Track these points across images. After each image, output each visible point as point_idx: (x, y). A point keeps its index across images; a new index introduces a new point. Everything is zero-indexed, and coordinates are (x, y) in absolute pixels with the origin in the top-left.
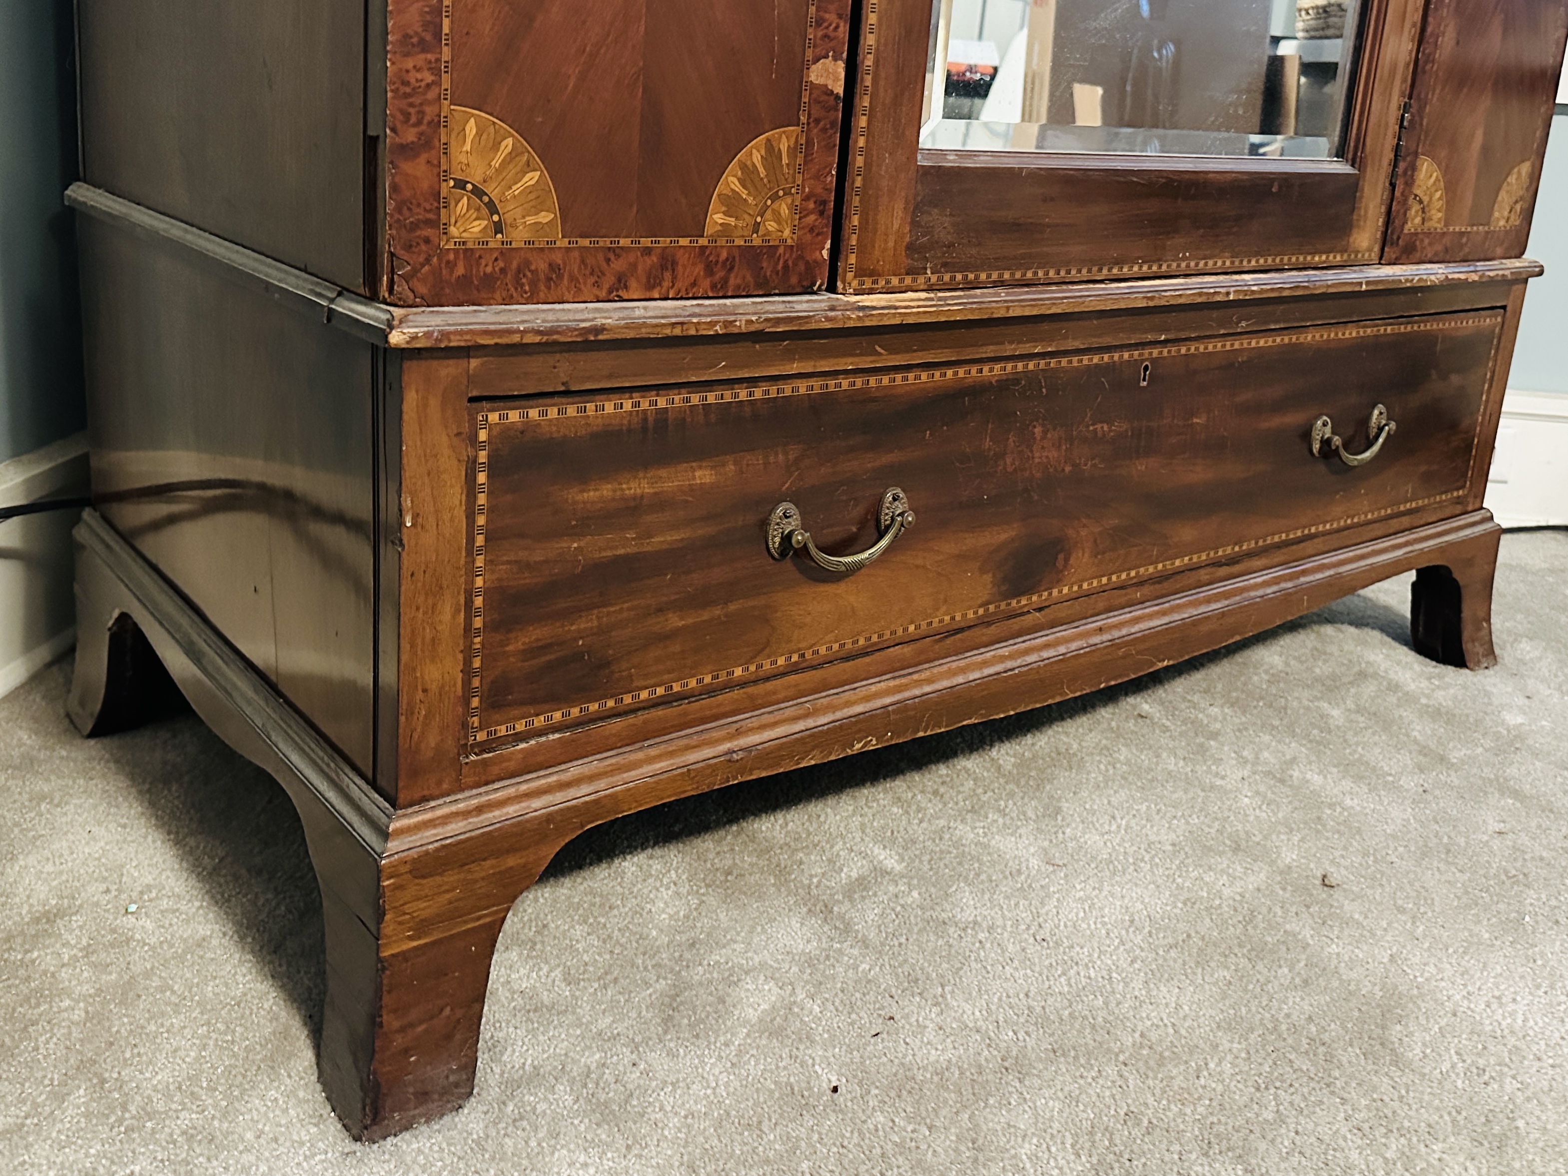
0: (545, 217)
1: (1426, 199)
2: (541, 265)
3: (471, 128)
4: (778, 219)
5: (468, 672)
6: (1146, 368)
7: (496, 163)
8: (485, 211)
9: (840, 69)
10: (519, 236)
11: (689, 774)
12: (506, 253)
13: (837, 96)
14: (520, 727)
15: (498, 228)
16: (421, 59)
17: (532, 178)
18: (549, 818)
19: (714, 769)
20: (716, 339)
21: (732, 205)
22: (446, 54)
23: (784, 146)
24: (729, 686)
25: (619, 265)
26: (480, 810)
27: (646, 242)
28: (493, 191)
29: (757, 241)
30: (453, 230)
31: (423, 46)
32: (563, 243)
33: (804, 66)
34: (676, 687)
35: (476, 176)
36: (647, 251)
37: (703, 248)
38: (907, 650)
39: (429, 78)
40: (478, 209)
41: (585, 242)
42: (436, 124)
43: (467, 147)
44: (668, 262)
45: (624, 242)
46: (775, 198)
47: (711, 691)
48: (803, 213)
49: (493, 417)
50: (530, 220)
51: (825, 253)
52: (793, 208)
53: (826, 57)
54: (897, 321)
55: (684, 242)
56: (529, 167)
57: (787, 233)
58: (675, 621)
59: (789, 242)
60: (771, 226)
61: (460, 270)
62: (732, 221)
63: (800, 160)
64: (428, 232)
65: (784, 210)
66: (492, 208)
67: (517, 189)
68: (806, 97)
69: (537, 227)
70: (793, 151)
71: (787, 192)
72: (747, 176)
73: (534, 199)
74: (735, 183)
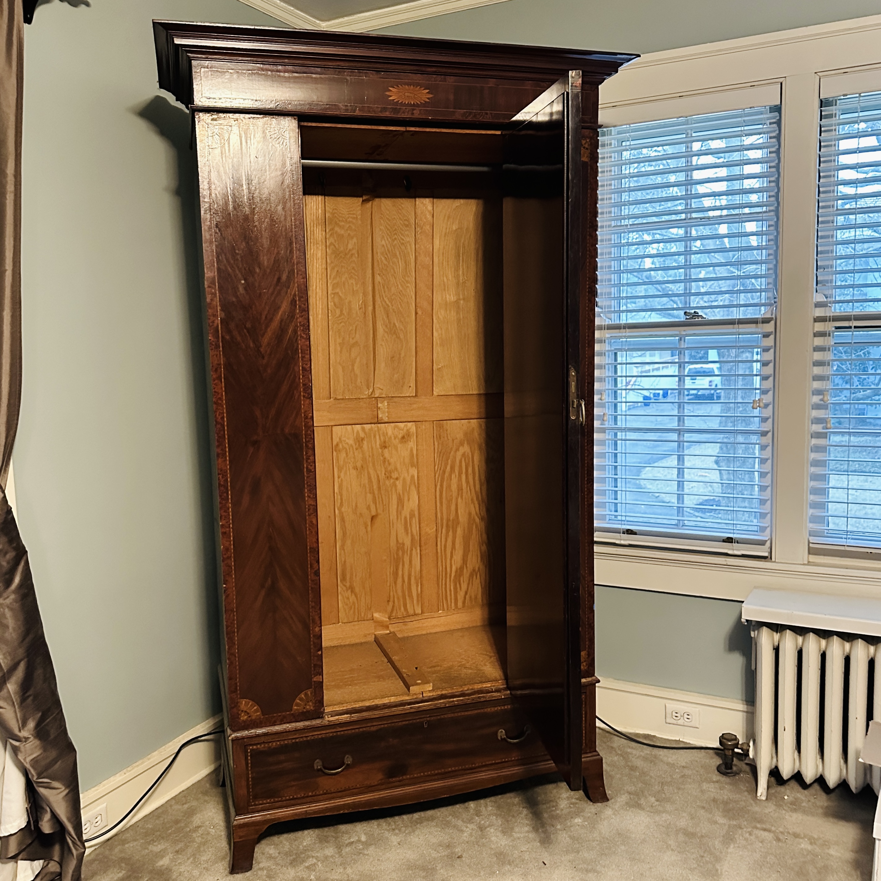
0: (258, 713)
2: (258, 721)
3: (244, 702)
4: (309, 705)
5: (248, 792)
6: (426, 723)
7: (249, 706)
9: (321, 677)
10: (253, 718)
11: (296, 814)
12: (251, 720)
13: (321, 682)
14: (261, 802)
15: (250, 717)
16: (234, 694)
17: (255, 708)
19: (303, 814)
20: (294, 731)
21: (298, 705)
22: (238, 692)
23: (309, 693)
24: (308, 797)
25: (274, 719)
26: (251, 817)
27: (280, 714)
28: (248, 711)
29: (305, 710)
30: (241, 718)
31: (234, 692)
32: (262, 717)
33: (312, 678)
34: (295, 797)
35: (245, 709)
36: (280, 716)
37: (292, 714)
38: (356, 790)
39: (236, 696)
40: (246, 714)
41: (267, 716)
42: (237, 703)
43: (243, 705)
44: (284, 717)
45: (275, 715)
46: (308, 702)
47: (303, 798)
48: (315, 704)
49: (251, 747)
51: (322, 710)
52: (313, 703)
53: (317, 675)
55: (288, 713)
56: (255, 706)
57: (312, 708)
58: (293, 783)
60: (308, 707)
61: (243, 724)
62: (298, 708)
63: (313, 694)
64: (237, 719)
65: (311, 704)
66: (248, 714)
67: (253, 710)
68: (313, 683)
69: (257, 715)
70: (311, 693)
71: (311, 701)
72: (301, 699)
73: (256, 711)
74: (298, 701)
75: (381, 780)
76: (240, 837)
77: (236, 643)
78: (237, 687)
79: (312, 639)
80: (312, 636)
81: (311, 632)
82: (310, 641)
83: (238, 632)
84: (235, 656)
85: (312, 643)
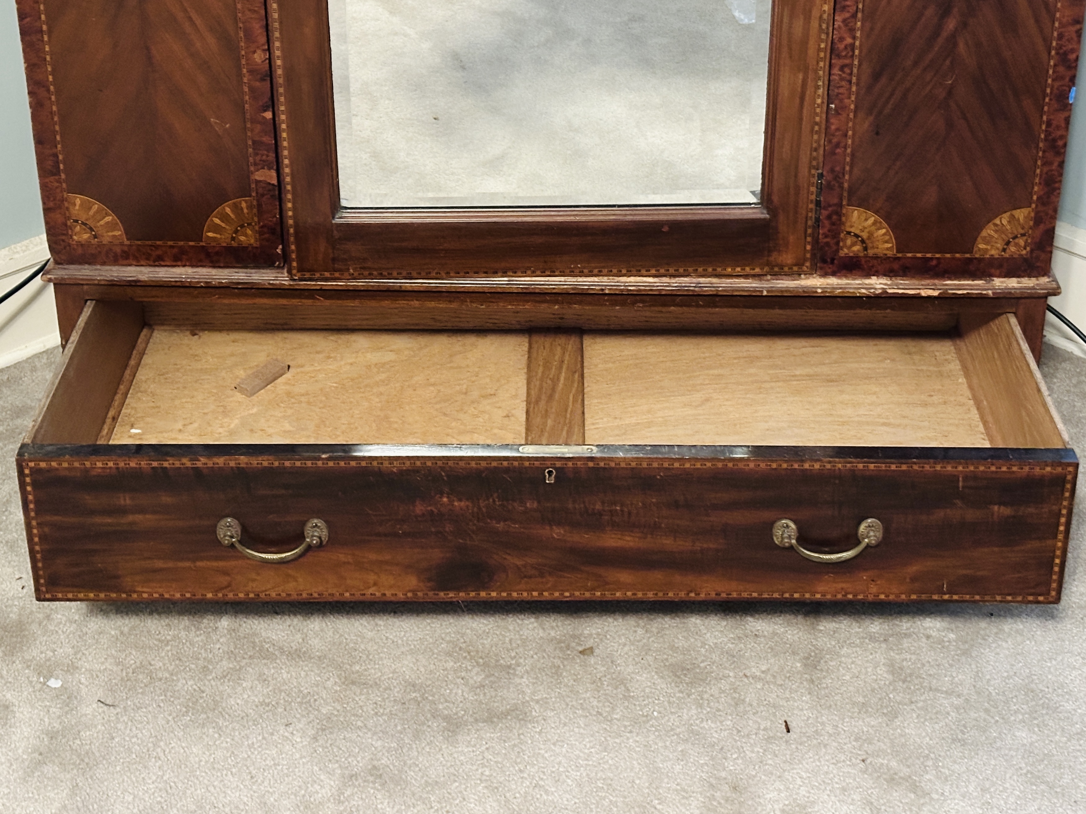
0: (117, 233)
1: (865, 235)
2: (118, 250)
3: (78, 202)
4: (246, 235)
7: (91, 213)
8: (89, 231)
9: (274, 174)
10: (106, 240)
12: (100, 245)
13: (273, 185)
15: (95, 237)
16: (52, 178)
17: (108, 219)
21: (217, 229)
22: (63, 176)
23: (244, 205)
25: (157, 252)
28: (91, 223)
29: (234, 244)
30: (75, 237)
31: (53, 174)
32: (128, 243)
33: (249, 173)
35: (83, 217)
36: (171, 247)
37: (203, 247)
39: (56, 184)
40: (85, 230)
41: (139, 243)
42: (63, 200)
43: (77, 207)
44: (184, 251)
45: (159, 243)
46: (242, 226)
48: (261, 233)
50: (110, 234)
51: (279, 251)
52: (255, 231)
53: (263, 168)
55: (192, 243)
56: (107, 215)
57: (252, 242)
59: (255, 245)
60: (242, 238)
61: (80, 251)
62: (218, 236)
63: (255, 211)
64: (63, 237)
65: (249, 232)
66: (91, 229)
67: (102, 223)
68: (253, 186)
69: (114, 236)
70: (250, 207)
71: (249, 224)
72: (224, 218)
73: (111, 226)
74: (217, 221)
77: (48, 58)
78: (57, 162)
79: (245, 80)
80: (245, 71)
81: (243, 62)
82: (240, 83)
83: (50, 32)
84: (48, 90)
85: (246, 89)
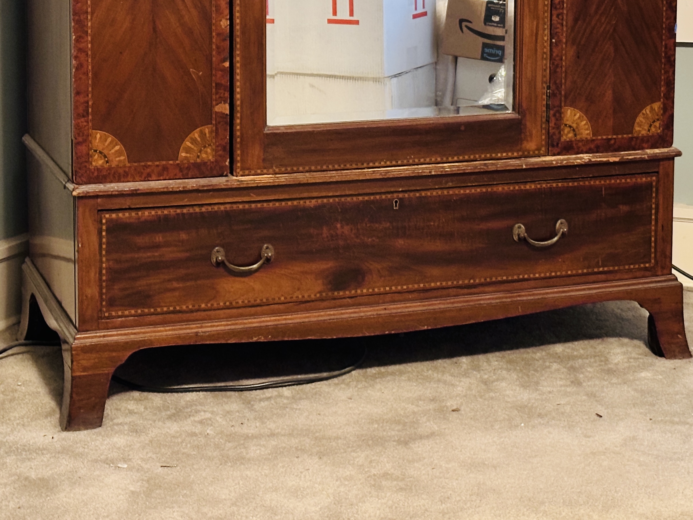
0: (122, 158)
1: (574, 125)
2: (121, 171)
3: (98, 136)
4: (206, 153)
5: (101, 294)
6: (396, 202)
7: (106, 144)
8: (103, 157)
9: (227, 106)
10: (114, 164)
11: (179, 337)
12: (110, 168)
13: (227, 114)
14: (120, 313)
15: (107, 162)
16: (83, 120)
17: (117, 148)
18: (127, 343)
19: (191, 337)
20: (180, 192)
21: (188, 150)
22: (90, 117)
23: (207, 131)
24: (198, 310)
25: (148, 170)
26: (104, 336)
27: (157, 163)
28: (105, 152)
29: (198, 160)
30: (94, 163)
31: (84, 116)
32: (128, 165)
33: (212, 107)
34: (178, 308)
35: (100, 148)
36: (157, 166)
37: (178, 164)
38: (281, 306)
39: (85, 124)
40: (101, 157)
41: (136, 164)
42: (88, 136)
43: (97, 141)
44: (165, 169)
45: (149, 163)
46: (205, 147)
47: (192, 311)
48: (216, 151)
49: (107, 216)
50: (118, 159)
51: (227, 163)
52: (213, 150)
53: (221, 103)
54: (256, 185)
55: (171, 162)
56: (116, 145)
57: (210, 157)
58: (175, 285)
59: (212, 160)
60: (204, 156)
61: (96, 174)
62: (188, 155)
63: (214, 134)
64: (86, 164)
65: (209, 150)
66: (105, 157)
67: (113, 151)
68: (214, 116)
69: (120, 161)
70: (211, 132)
71: (209, 145)
72: (194, 141)
73: (119, 153)
74: (188, 144)
75: (320, 292)
76: (85, 369)
77: (89, 31)
78: (87, 107)
79: (214, 40)
80: (214, 34)
81: (213, 28)
82: (211, 43)
83: (92, 13)
84: (87, 54)
85: (214, 47)
